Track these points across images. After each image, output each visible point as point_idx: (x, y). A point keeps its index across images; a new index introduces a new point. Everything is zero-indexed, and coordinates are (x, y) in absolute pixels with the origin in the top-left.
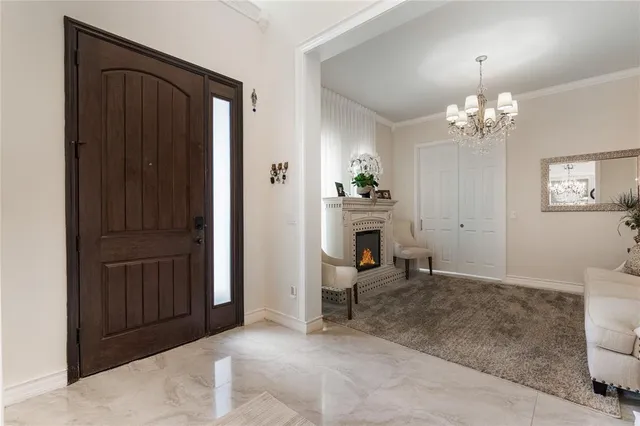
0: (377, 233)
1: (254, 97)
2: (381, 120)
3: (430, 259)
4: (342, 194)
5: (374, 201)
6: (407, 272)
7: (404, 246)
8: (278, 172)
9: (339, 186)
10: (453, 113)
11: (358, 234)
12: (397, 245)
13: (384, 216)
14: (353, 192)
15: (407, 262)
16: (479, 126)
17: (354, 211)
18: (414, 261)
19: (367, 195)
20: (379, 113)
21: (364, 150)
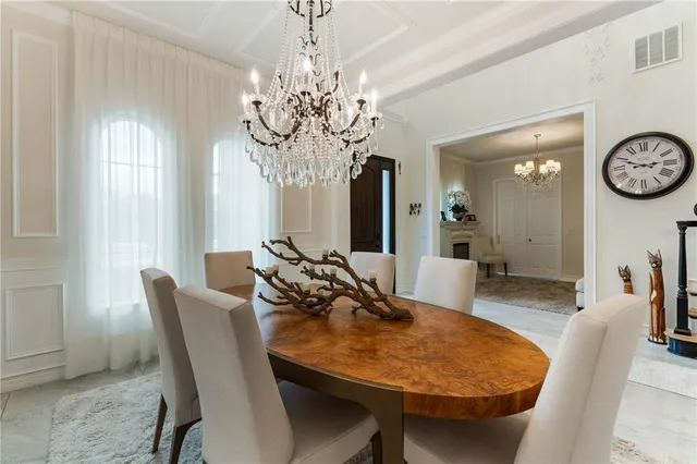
0: (467, 244)
1: (400, 166)
2: (468, 162)
3: (505, 264)
4: (444, 219)
5: (465, 223)
6: (488, 273)
7: (485, 255)
8: (414, 209)
9: (443, 213)
10: (519, 169)
11: (455, 245)
12: (481, 254)
13: (471, 233)
14: (450, 216)
15: (488, 265)
16: (536, 176)
17: (452, 230)
18: (493, 265)
19: (459, 219)
20: (467, 158)
21: (457, 188)
